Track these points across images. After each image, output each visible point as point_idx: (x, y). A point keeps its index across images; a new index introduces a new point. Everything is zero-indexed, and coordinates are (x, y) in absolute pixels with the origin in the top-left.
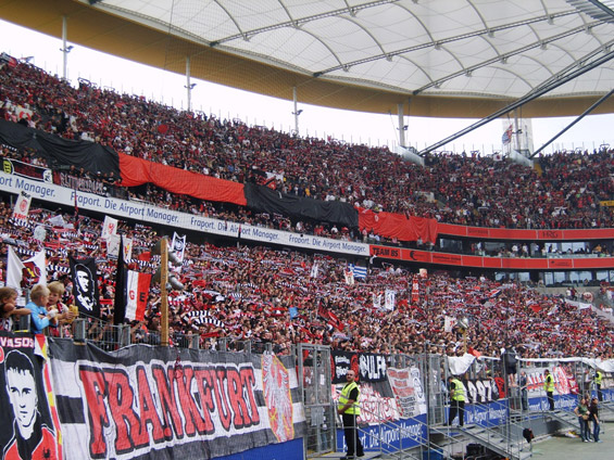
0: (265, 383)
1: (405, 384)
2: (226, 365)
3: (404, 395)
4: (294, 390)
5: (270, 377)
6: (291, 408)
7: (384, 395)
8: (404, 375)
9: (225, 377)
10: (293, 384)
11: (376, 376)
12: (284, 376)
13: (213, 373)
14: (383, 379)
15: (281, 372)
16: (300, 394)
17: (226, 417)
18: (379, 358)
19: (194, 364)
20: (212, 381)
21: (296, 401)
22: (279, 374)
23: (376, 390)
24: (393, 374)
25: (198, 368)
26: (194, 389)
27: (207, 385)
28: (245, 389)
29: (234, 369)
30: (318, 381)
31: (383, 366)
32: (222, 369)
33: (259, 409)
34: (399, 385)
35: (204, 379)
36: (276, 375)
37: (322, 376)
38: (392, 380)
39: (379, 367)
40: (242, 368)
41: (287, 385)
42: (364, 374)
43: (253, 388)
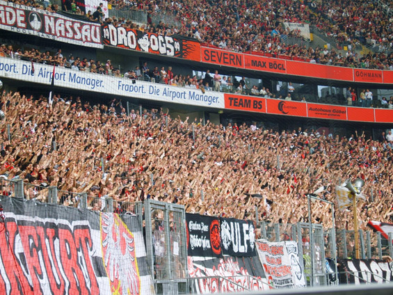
0: (104, 248)
1: (279, 261)
2: (57, 222)
3: (278, 276)
4: (141, 260)
5: (111, 240)
6: (138, 282)
7: (253, 274)
8: (278, 251)
9: (56, 236)
10: (140, 252)
11: (243, 249)
12: (128, 241)
13: (41, 230)
14: (251, 253)
15: (125, 235)
16: (149, 265)
17: (59, 286)
18: (245, 226)
19: (18, 217)
20: (39, 239)
21: (144, 273)
22: (123, 239)
23: (243, 266)
24: (264, 247)
25: (22, 223)
26: (19, 249)
27: (34, 245)
28: (80, 254)
29: (66, 227)
30: (172, 250)
31: (251, 237)
32: (53, 226)
33: (99, 279)
34: (272, 262)
35: (30, 236)
36: (118, 237)
37: (176, 244)
38: (262, 256)
39: (246, 237)
40: (76, 227)
41: (133, 253)
42: (226, 246)
43: (91, 254)
